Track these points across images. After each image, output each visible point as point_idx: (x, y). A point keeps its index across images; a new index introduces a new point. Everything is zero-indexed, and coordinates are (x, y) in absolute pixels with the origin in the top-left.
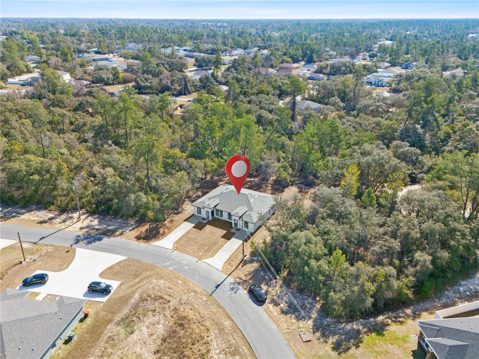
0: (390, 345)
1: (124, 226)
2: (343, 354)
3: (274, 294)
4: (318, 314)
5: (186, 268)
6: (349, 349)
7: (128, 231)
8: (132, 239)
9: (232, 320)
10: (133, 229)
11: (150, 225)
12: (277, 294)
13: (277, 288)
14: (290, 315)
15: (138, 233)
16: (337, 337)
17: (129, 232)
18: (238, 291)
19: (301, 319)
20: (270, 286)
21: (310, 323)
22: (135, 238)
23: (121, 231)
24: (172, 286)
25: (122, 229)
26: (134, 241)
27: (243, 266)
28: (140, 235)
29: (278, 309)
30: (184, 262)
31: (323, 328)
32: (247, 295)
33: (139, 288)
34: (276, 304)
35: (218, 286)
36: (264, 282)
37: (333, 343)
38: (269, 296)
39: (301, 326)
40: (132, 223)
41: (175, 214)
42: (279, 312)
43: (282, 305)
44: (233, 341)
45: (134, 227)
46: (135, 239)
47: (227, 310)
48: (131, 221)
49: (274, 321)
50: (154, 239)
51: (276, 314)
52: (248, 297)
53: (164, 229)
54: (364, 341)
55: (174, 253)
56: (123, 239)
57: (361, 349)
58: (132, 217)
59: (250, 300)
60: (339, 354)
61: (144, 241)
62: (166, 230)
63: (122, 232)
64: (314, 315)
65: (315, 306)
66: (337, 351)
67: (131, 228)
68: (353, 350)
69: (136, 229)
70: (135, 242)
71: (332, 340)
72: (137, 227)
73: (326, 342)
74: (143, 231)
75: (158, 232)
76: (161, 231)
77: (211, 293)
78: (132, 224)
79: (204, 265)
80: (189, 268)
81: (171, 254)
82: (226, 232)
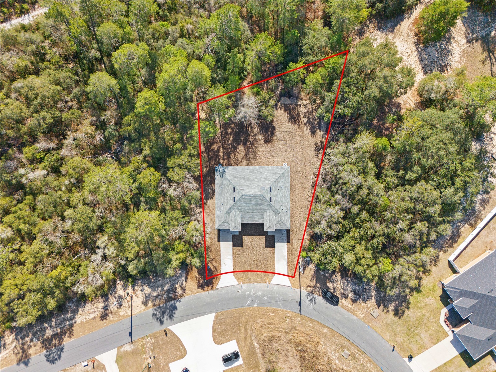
0: (426, 298)
1: (176, 280)
2: (401, 317)
3: (340, 288)
4: (376, 291)
5: (266, 298)
6: (404, 312)
7: (184, 283)
8: (197, 290)
9: (327, 327)
10: (186, 278)
12: (341, 287)
13: (340, 281)
14: (358, 301)
15: (195, 281)
16: (393, 304)
17: (186, 283)
18: (316, 301)
19: (367, 300)
20: (334, 282)
21: (373, 300)
22: (198, 288)
24: (270, 321)
25: (178, 283)
26: (201, 292)
27: (303, 273)
28: (199, 282)
29: (349, 300)
30: (260, 293)
31: (383, 300)
32: (324, 300)
33: (251, 337)
34: (346, 297)
35: (300, 303)
36: (328, 280)
37: (393, 310)
38: (338, 292)
39: (369, 306)
42: (351, 303)
43: (350, 295)
44: (337, 341)
45: (185, 275)
46: (200, 289)
47: (319, 321)
49: (351, 312)
50: (214, 281)
51: (350, 306)
52: (325, 302)
53: (211, 263)
54: (411, 302)
57: (411, 310)
59: (328, 304)
60: (399, 318)
61: (210, 288)
62: (215, 264)
64: (373, 293)
65: (371, 286)
66: (397, 316)
67: (183, 279)
68: (407, 312)
69: (189, 277)
71: (391, 307)
72: (187, 274)
73: (388, 311)
74: (198, 276)
75: (210, 271)
76: (211, 266)
77: (300, 313)
79: (276, 287)
80: (268, 297)
81: (242, 290)
82: (266, 238)
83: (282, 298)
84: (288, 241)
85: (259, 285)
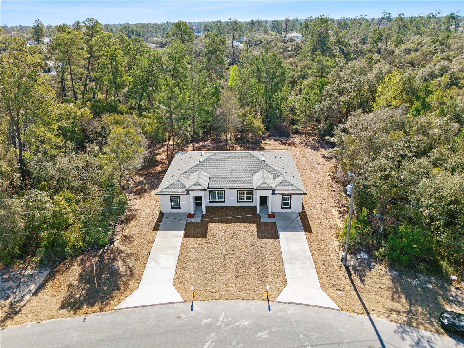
1: (10, 288)
5: (264, 335)
7: (27, 297)
8: (55, 313)
10: (42, 287)
11: (82, 262)
15: (63, 293)
17: (34, 299)
22: (62, 307)
23: (7, 302)
25: (8, 297)
26: (65, 317)
27: (363, 281)
28: (71, 296)
30: (245, 323)
40: (29, 271)
41: (122, 222)
45: (40, 279)
46: (64, 311)
48: (25, 269)
50: (116, 293)
53: (123, 260)
55: (195, 307)
56: (29, 325)
58: (20, 258)
61: (96, 307)
62: (130, 262)
63: (11, 304)
67: (33, 287)
69: (50, 284)
70: (69, 319)
74: (75, 283)
75: (115, 274)
76: (120, 266)
78: (32, 276)
79: (291, 310)
80: (270, 333)
81: (192, 313)
82: (258, 226)
83: (317, 335)
84: (307, 229)
85: (242, 304)
